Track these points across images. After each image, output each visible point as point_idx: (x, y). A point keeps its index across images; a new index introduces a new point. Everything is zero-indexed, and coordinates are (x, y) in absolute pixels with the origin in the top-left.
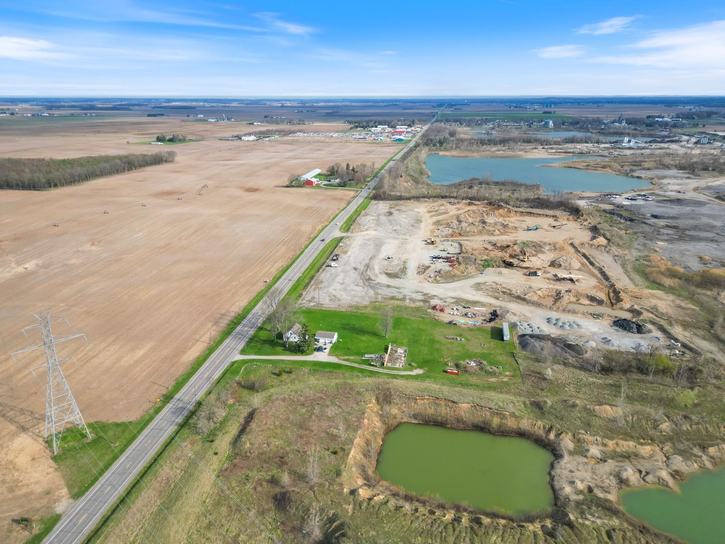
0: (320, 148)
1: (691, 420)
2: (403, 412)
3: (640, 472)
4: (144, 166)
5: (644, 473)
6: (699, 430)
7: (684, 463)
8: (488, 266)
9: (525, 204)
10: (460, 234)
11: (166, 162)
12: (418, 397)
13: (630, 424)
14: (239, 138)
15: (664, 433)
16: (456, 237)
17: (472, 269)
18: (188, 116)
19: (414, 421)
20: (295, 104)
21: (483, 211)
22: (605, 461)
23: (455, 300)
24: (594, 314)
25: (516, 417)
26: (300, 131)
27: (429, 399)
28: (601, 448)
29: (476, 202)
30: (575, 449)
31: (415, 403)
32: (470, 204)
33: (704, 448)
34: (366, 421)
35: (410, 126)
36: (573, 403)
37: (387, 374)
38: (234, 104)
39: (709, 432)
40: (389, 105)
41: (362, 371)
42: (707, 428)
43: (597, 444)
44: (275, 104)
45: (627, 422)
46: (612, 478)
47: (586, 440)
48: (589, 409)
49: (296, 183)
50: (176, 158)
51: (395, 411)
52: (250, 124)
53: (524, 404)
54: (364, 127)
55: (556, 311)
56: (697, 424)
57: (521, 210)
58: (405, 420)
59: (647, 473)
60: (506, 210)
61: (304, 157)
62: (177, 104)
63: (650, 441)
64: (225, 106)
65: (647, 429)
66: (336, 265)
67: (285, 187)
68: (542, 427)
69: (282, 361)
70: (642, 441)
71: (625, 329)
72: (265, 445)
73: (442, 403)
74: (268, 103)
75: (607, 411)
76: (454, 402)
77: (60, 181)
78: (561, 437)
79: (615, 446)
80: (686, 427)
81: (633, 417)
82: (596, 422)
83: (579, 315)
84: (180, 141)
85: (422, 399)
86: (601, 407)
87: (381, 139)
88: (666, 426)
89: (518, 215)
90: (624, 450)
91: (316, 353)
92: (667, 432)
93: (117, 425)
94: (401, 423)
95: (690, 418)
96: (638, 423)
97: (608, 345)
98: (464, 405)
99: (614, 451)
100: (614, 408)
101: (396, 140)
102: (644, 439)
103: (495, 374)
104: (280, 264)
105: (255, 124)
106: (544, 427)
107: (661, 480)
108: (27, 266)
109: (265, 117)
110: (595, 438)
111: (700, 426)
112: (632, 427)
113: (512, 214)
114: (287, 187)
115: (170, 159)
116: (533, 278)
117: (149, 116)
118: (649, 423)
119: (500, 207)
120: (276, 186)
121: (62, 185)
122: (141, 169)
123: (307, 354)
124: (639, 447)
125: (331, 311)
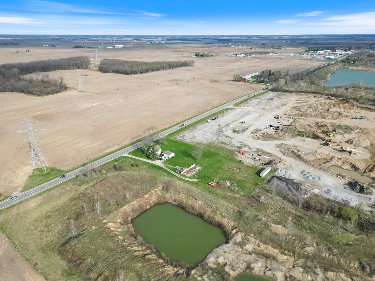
0: (274, 61)
1: (332, 252)
2: (172, 197)
3: (267, 267)
4: (177, 67)
5: (268, 269)
6: (333, 259)
7: (301, 274)
8: (300, 135)
9: (371, 103)
10: (301, 115)
11: (189, 66)
12: (181, 192)
13: (287, 241)
14: (236, 55)
15: (306, 253)
16: (298, 116)
17: (288, 135)
18: (224, 44)
19: (174, 203)
20: (288, 37)
21: (332, 104)
22: (251, 254)
23: (256, 150)
24: (339, 175)
25: (222, 216)
26: (272, 52)
27: (186, 194)
28: (256, 247)
29: (333, 98)
30: (240, 242)
31: (178, 194)
32: (328, 98)
33: (326, 270)
34: (147, 196)
35: (346, 50)
36: (261, 218)
37: (178, 178)
38: (254, 38)
39: (340, 263)
40: (348, 38)
41: (169, 173)
42: (340, 260)
43: (255, 244)
44: (276, 38)
45: (286, 239)
46: (245, 264)
47: (250, 239)
48: (268, 225)
49: (239, 79)
50: (194, 64)
51: (168, 196)
52: (251, 48)
53: (234, 211)
54: (314, 51)
55: (315, 168)
56: (335, 255)
57: (364, 106)
58: (170, 201)
59: (270, 270)
60: (350, 105)
61: (260, 66)
62: (226, 38)
63: (292, 254)
64: (248, 39)
65: (296, 246)
66: (211, 122)
67: (232, 81)
68: (232, 225)
69: (140, 160)
70: (286, 252)
71: (352, 188)
72: (96, 193)
73: (191, 198)
74: (273, 37)
75: (279, 229)
76: (195, 199)
77: (136, 71)
78: (238, 233)
79: (265, 248)
80: (325, 254)
81: (292, 236)
82: (267, 233)
83: (328, 173)
84: (206, 56)
85: (183, 194)
86: (275, 225)
87: (317, 58)
88: (310, 250)
89: (359, 108)
90: (269, 253)
91: (157, 161)
92: (308, 253)
93: (59, 170)
94: (167, 202)
95: (332, 251)
96: (292, 242)
97: (327, 194)
98: (200, 202)
99: (262, 251)
100: (284, 228)
101: (327, 58)
102: (288, 251)
103: (234, 192)
104: (187, 118)
105: (253, 48)
106: (233, 226)
107: (274, 277)
108: (94, 104)
109: (263, 45)
110: (256, 240)
111: (335, 257)
112: (287, 243)
113: (354, 108)
114: (233, 81)
115: (192, 64)
116: (324, 147)
117: (206, 44)
118: (300, 244)
119: (347, 102)
120: (227, 80)
121: (137, 73)
122: (176, 69)
123: (153, 160)
124: (279, 254)
125: (185, 143)
